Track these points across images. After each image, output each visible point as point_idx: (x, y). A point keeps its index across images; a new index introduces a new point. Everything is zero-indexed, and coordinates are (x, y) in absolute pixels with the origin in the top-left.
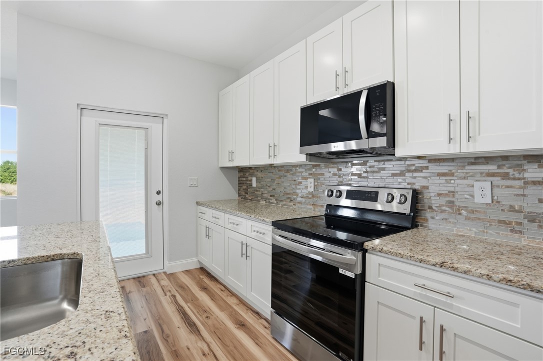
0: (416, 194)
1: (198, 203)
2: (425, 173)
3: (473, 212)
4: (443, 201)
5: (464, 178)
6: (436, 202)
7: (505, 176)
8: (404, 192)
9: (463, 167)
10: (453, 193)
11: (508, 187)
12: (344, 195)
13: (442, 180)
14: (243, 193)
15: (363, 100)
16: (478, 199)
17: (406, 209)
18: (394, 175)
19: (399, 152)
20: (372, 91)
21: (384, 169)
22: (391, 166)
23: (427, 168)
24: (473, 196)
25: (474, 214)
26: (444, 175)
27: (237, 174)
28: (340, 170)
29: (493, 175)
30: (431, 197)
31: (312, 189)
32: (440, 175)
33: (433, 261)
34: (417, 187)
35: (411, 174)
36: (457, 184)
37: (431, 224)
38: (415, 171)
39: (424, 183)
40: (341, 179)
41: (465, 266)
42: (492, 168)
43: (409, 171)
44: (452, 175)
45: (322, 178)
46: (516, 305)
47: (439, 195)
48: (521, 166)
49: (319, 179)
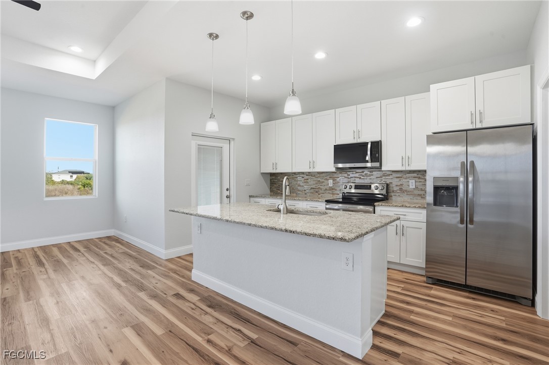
0: (388, 185)
1: (250, 196)
2: (391, 177)
3: (409, 192)
4: (398, 188)
5: (406, 179)
6: (395, 189)
7: (419, 178)
8: (383, 185)
9: (405, 175)
10: (402, 185)
11: (420, 182)
12: (353, 187)
13: (398, 180)
14: (275, 189)
15: (369, 146)
16: (411, 187)
17: (384, 192)
18: (377, 177)
19: (384, 168)
20: (372, 143)
21: (372, 175)
22: (376, 174)
23: (392, 174)
24: (409, 186)
25: (408, 192)
26: (398, 177)
27: (269, 177)
28: (349, 175)
29: (415, 177)
30: (394, 187)
31: (332, 185)
32: (397, 177)
33: (400, 205)
34: (388, 182)
35: (385, 177)
36: (404, 181)
37: (394, 198)
38: (387, 176)
39: (390, 181)
40: (350, 180)
41: (409, 205)
42: (415, 175)
43: (384, 176)
44: (401, 177)
45: (338, 179)
46: (421, 213)
47: (397, 186)
48: (424, 174)
49: (336, 180)
